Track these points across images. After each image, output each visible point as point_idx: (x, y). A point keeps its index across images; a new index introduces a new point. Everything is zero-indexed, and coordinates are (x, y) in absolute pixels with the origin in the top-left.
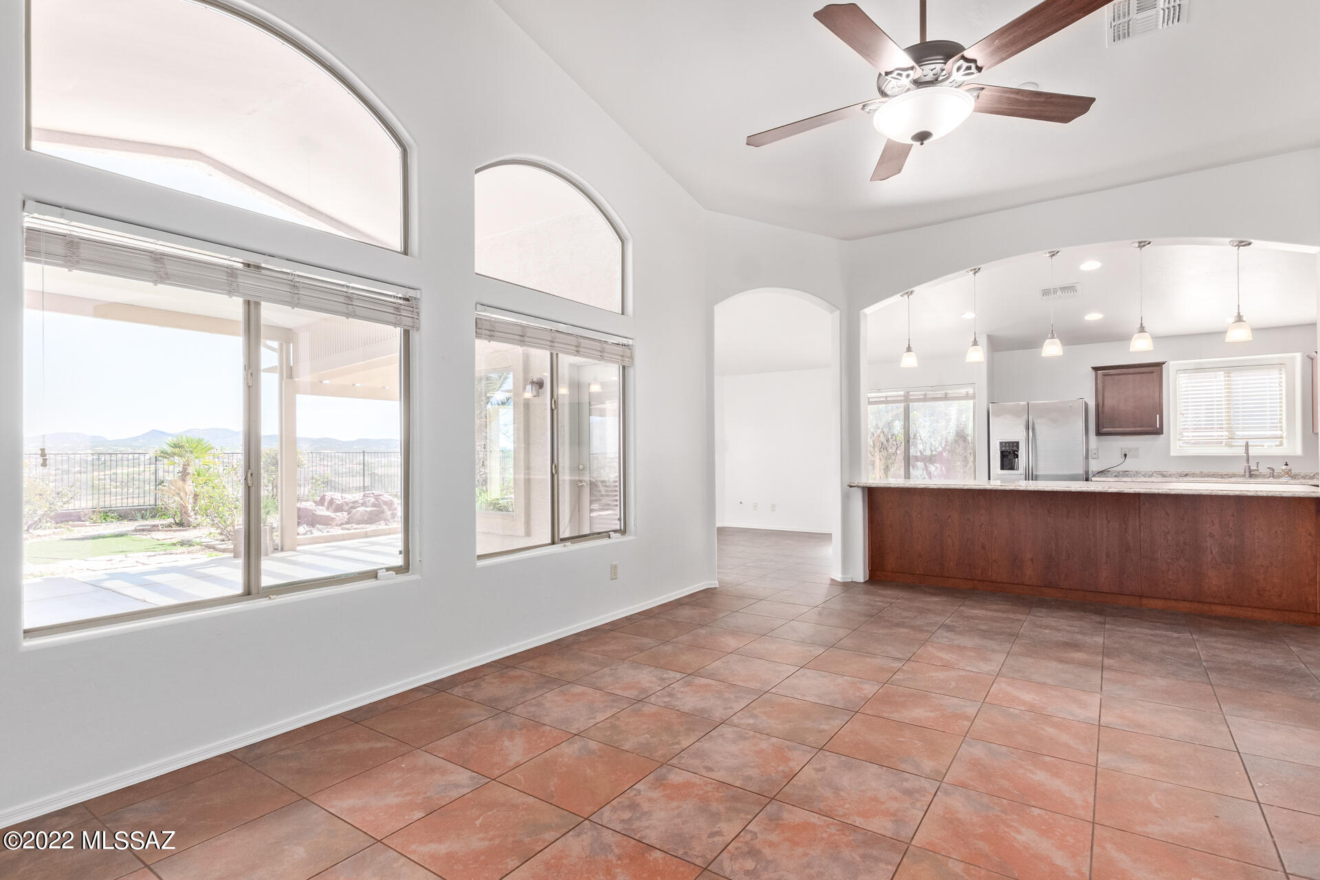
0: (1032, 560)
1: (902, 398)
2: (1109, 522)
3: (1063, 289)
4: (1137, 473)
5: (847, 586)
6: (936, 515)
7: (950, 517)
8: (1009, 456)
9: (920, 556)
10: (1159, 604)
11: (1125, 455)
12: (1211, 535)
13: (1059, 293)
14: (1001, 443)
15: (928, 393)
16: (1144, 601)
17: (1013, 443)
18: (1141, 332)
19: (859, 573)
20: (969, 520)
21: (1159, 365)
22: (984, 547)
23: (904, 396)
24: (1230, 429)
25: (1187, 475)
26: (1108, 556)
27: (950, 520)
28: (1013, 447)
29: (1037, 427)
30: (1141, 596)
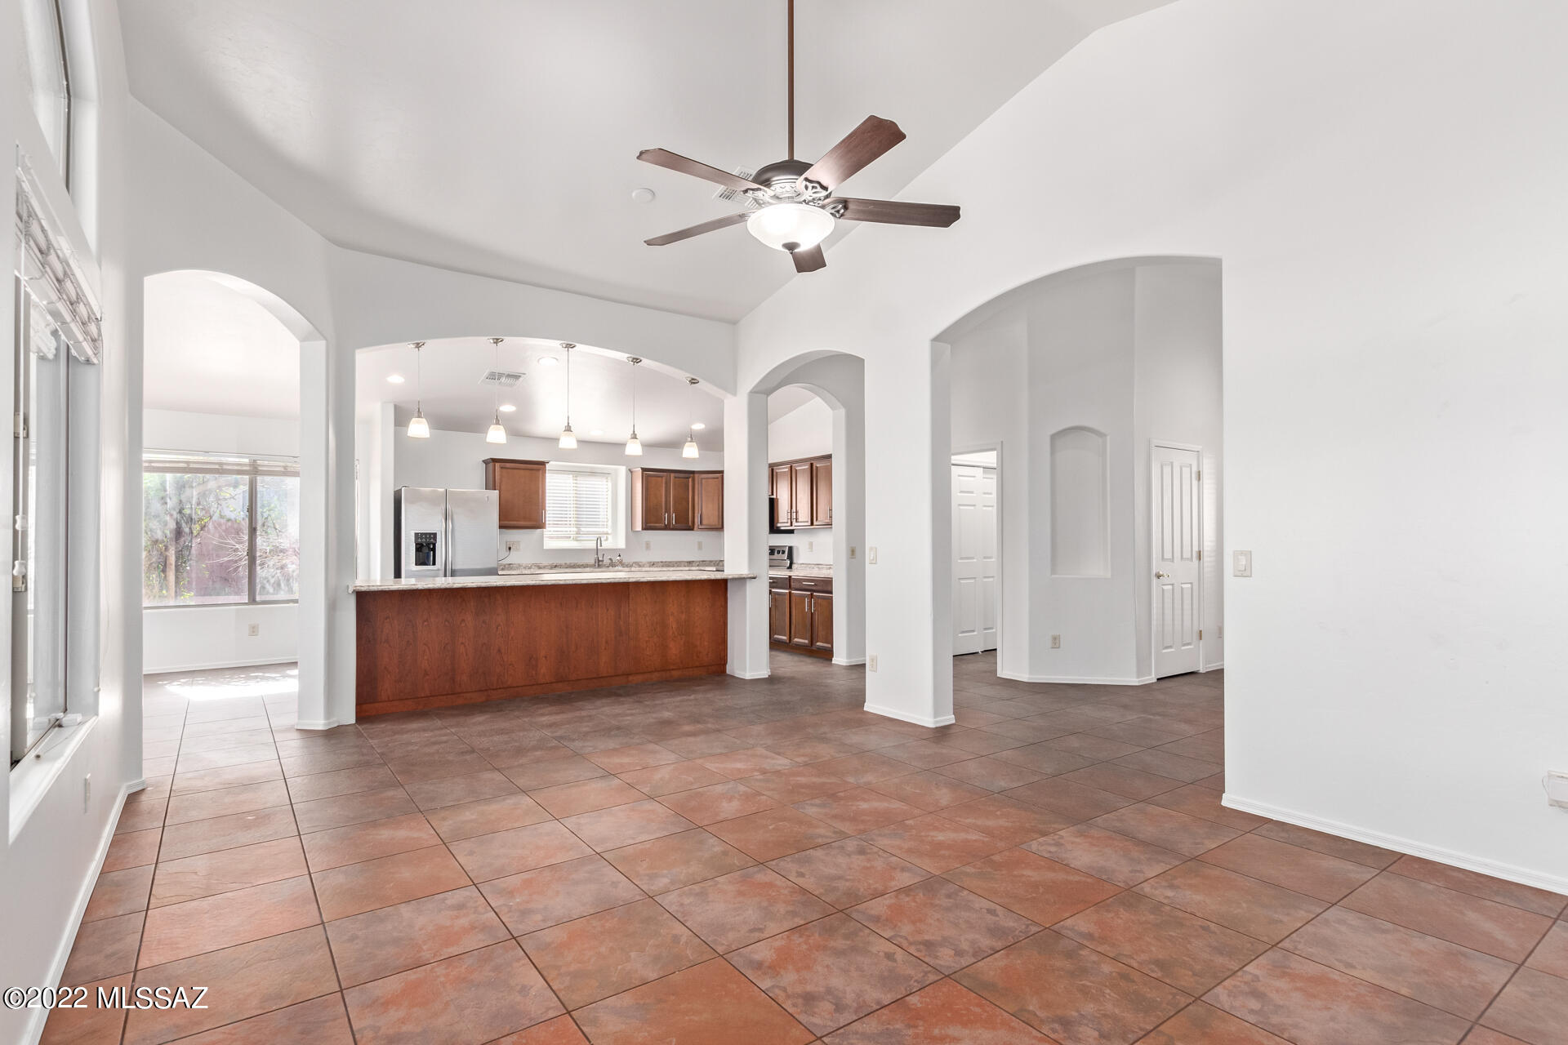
0: (546, 657)
1: (247, 468)
2: (608, 610)
3: (509, 376)
4: (520, 565)
5: (332, 734)
6: (446, 620)
7: (463, 620)
8: (426, 549)
9: (426, 674)
10: (639, 678)
11: (510, 549)
12: (673, 614)
13: (503, 379)
14: (416, 534)
15: (289, 465)
16: (631, 678)
17: (430, 534)
18: (632, 438)
19: (347, 714)
20: (484, 622)
21: (543, 464)
22: (499, 651)
23: (250, 465)
24: (578, 526)
25: (556, 566)
26: (607, 642)
27: (463, 625)
28: (430, 538)
29: (455, 517)
30: (628, 675)
